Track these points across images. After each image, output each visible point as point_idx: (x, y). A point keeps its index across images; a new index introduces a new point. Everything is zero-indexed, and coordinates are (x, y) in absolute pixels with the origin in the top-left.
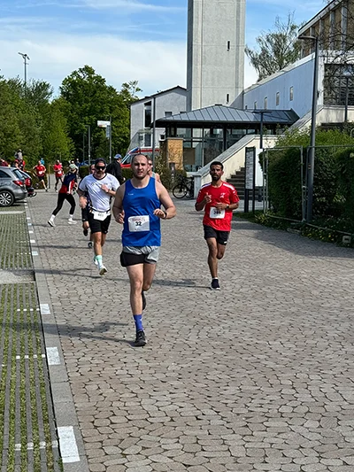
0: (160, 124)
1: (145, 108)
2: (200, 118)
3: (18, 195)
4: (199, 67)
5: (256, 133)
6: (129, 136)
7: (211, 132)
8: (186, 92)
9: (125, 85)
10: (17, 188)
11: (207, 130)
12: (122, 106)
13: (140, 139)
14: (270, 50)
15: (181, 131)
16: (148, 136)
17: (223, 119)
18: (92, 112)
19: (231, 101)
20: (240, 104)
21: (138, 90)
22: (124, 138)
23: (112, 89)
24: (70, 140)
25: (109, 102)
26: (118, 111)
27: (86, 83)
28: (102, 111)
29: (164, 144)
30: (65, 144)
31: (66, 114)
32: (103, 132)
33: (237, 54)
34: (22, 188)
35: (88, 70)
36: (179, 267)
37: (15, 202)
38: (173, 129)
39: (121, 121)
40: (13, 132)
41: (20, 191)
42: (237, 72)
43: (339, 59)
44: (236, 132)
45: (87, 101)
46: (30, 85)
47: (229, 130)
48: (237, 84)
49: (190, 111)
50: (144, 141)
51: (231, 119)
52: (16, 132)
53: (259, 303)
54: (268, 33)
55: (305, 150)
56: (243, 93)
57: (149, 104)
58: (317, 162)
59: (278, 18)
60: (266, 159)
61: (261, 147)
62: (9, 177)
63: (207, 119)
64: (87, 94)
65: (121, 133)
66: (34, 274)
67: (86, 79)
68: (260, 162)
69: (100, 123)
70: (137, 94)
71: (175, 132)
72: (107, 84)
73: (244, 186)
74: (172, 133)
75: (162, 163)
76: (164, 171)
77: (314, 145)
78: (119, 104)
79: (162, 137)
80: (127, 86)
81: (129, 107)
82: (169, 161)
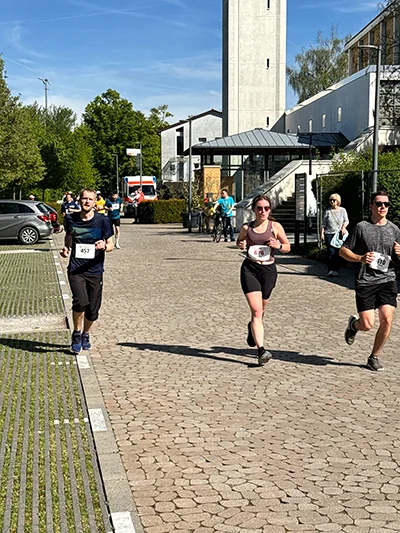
0: (196, 151)
1: (178, 134)
2: (239, 144)
3: (43, 231)
4: (236, 87)
5: (300, 159)
6: (160, 165)
7: (251, 158)
8: (224, 115)
9: (153, 110)
10: (41, 224)
11: (246, 157)
12: (151, 133)
13: (173, 167)
14: (310, 67)
15: (218, 158)
16: (181, 165)
17: (264, 144)
18: (116, 141)
19: (272, 125)
20: (280, 127)
21: (168, 115)
22: (155, 168)
23: (140, 115)
24: (95, 171)
25: (139, 129)
26: (147, 138)
27: (111, 109)
28: (130, 139)
29: (200, 174)
30: (90, 173)
31: (91, 143)
32: (131, 162)
33: (278, 73)
34: (48, 224)
35: (112, 94)
36: (230, 310)
37: (40, 239)
38: (209, 157)
39: (152, 148)
40: (35, 164)
41: (45, 227)
42: (278, 92)
43: (396, 73)
44: (278, 158)
45: (113, 129)
46: (51, 111)
47: (270, 156)
48: (278, 105)
49: (227, 135)
50: (176, 170)
51: (272, 144)
52: (38, 164)
54: (308, 48)
55: (366, 173)
56: (284, 115)
57: (181, 130)
58: (380, 184)
59: (320, 32)
60: (319, 187)
61: (310, 173)
62: (33, 212)
63: (247, 144)
64: (113, 121)
65: (150, 162)
66: (67, 320)
67: (110, 105)
68: (314, 190)
69: (129, 151)
70: (166, 119)
71: (212, 159)
72: (134, 109)
73: (295, 217)
74: (209, 161)
75: (198, 193)
76: (201, 202)
77: (376, 169)
78: (148, 131)
79: (196, 166)
80: (157, 111)
81: (159, 134)
82: (206, 191)
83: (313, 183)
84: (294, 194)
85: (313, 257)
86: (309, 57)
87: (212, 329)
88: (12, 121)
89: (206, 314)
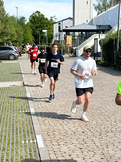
0: (64, 31)
1: (59, 25)
2: (78, 29)
3: (17, 56)
4: (77, 10)
5: (97, 33)
6: (53, 35)
7: (82, 33)
8: (73, 19)
9: (51, 17)
10: (16, 54)
11: (80, 33)
12: (50, 25)
13: (57, 36)
14: (101, 3)
15: (71, 33)
16: (60, 35)
17: (86, 29)
18: (39, 27)
19: (88, 22)
20: (91, 23)
21: (56, 19)
22: (51, 36)
23: (47, 19)
24: (33, 37)
25: (46, 23)
27: (38, 17)
28: (44, 26)
29: (65, 38)
30: (31, 38)
31: (31, 28)
32: (44, 34)
33: (90, 5)
34: (18, 54)
35: (38, 12)
36: (72, 80)
37: (15, 58)
38: (68, 32)
39: (50, 30)
40: (14, 34)
41: (17, 55)
42: (90, 12)
44: (90, 33)
45: (38, 23)
46: (19, 17)
47: (88, 32)
48: (90, 16)
49: (74, 26)
50: (58, 37)
51: (88, 29)
52: (15, 34)
53: (101, 92)
55: (115, 39)
56: (92, 19)
57: (60, 24)
58: (120, 43)
60: (101, 43)
61: (99, 38)
62: (13, 50)
63: (80, 29)
64: (38, 21)
65: (50, 34)
66: (24, 83)
67: (38, 15)
68: (100, 44)
69: (43, 31)
70: (55, 20)
71: (69, 33)
72: (45, 17)
73: (94, 52)
74: (68, 34)
75: (65, 44)
76: (66, 47)
77: (118, 37)
78: (49, 24)
79: (64, 35)
80: (52, 18)
81: (53, 25)
82: (67, 43)
83: (100, 41)
84: (94, 45)
85: (99, 64)
86: (101, 0)
87: (67, 86)
88: (7, 21)
89: (65, 81)
